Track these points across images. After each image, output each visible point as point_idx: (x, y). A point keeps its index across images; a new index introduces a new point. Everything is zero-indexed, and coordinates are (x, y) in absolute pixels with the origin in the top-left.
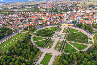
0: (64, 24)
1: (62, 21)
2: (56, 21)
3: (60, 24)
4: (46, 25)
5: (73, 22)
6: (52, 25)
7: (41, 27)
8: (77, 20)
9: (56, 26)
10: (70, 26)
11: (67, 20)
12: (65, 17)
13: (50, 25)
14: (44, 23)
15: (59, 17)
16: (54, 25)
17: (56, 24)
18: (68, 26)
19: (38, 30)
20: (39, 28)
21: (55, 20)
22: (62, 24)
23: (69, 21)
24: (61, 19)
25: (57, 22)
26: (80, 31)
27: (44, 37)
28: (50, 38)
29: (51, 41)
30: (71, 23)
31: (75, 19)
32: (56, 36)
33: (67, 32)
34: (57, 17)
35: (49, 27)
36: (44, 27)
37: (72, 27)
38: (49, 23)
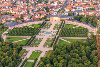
1: (50, 14)
2: (39, 15)
3: (48, 18)
4: (24, 21)
5: (69, 15)
6: (34, 20)
7: (14, 25)
8: (76, 11)
9: (41, 22)
10: (64, 20)
11: (59, 12)
12: (55, 8)
13: (30, 21)
15: (44, 8)
17: (40, 19)
18: (61, 20)
19: (11, 29)
20: (11, 26)
21: (37, 13)
22: (51, 19)
23: (62, 14)
24: (48, 11)
25: (43, 16)
26: (79, 26)
27: (25, 37)
28: (35, 36)
29: (37, 40)
30: (65, 16)
31: (73, 10)
32: (44, 34)
33: (60, 28)
34: (40, 8)
35: (28, 25)
36: (20, 24)
37: (67, 22)
38: (28, 19)
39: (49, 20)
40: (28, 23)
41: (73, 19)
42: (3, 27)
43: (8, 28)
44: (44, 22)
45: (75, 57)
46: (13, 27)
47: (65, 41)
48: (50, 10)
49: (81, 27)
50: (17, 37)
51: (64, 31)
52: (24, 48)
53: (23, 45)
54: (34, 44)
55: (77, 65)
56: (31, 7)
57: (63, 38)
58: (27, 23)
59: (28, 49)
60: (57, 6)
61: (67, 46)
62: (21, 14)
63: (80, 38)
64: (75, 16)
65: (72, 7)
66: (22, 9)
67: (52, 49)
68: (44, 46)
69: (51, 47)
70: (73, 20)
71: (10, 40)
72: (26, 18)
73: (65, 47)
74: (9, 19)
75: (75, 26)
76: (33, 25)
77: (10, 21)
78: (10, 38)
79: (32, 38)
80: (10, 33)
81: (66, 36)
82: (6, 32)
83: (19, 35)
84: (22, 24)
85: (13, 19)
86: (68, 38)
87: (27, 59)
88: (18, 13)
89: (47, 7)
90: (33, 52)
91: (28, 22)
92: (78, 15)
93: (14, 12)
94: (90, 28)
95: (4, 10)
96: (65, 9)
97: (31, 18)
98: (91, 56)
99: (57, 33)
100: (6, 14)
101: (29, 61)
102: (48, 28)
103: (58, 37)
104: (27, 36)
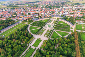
0: (55, 17)
1: (53, 15)
3: (52, 17)
4: (41, 18)
5: (61, 16)
6: (46, 18)
8: (65, 14)
9: (48, 19)
11: (57, 14)
12: (56, 12)
13: (44, 18)
17: (48, 17)
19: (35, 21)
21: (48, 14)
22: (53, 17)
23: (59, 15)
25: (50, 16)
31: (64, 13)
33: (56, 23)
37: (60, 20)
39: (52, 18)
41: (63, 18)
43: (33, 21)
47: (57, 33)
75: (63, 22)
82: (32, 23)
103: (53, 30)
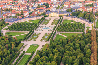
0: (53, 14)
1: (49, 10)
2: (38, 11)
3: (47, 14)
4: (23, 17)
5: (68, 11)
6: (34, 16)
7: (14, 20)
8: (74, 7)
9: (40, 18)
10: (62, 16)
11: (58, 8)
12: (54, 5)
13: (30, 17)
14: (18, 15)
15: (44, 4)
16: (37, 16)
17: (39, 15)
18: (60, 16)
19: (11, 24)
20: (11, 22)
21: (37, 9)
22: (50, 14)
23: (62, 10)
24: (47, 7)
25: (42, 12)
26: (77, 21)
27: (24, 32)
28: (34, 31)
29: (35, 34)
30: (64, 12)
31: (72, 6)
32: (42, 29)
33: (58, 23)
34: (40, 4)
35: (28, 20)
36: (20, 19)
37: (65, 18)
38: (28, 14)
40: (28, 19)
41: (71, 14)
42: (4, 23)
43: (8, 24)
44: (43, 18)
45: (70, 51)
46: (13, 23)
47: (62, 35)
48: (50, 6)
49: (78, 23)
50: (16, 32)
51: (62, 26)
52: (22, 42)
53: (21, 40)
54: (33, 38)
55: (71, 57)
56: (31, 4)
57: (60, 32)
58: (26, 19)
59: (26, 42)
60: (57, 2)
61: (62, 40)
62: (21, 10)
63: (76, 33)
64: (73, 12)
65: (71, 4)
66: (23, 5)
67: (49, 43)
68: (42, 41)
69: (48, 41)
70: (71, 16)
71: (9, 34)
72: (25, 14)
73: (61, 41)
74: (10, 15)
75: (73, 21)
76: (33, 21)
77: (10, 17)
78: (10, 33)
79: (30, 32)
80: (10, 28)
81: (63, 31)
82: (6, 28)
83: (19, 30)
84: (21, 20)
85: (14, 15)
86: (65, 33)
87: (24, 52)
88: (19, 9)
89: (47, 4)
90: (31, 46)
91: (27, 17)
92: (77, 11)
93: (15, 9)
94: (87, 23)
95: (5, 6)
96: (64, 5)
97: (30, 14)
98: (84, 49)
99: (55, 28)
100: (7, 10)
101: (26, 54)
102: (47, 24)
103: (55, 32)
104: (26, 31)
